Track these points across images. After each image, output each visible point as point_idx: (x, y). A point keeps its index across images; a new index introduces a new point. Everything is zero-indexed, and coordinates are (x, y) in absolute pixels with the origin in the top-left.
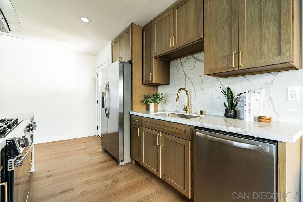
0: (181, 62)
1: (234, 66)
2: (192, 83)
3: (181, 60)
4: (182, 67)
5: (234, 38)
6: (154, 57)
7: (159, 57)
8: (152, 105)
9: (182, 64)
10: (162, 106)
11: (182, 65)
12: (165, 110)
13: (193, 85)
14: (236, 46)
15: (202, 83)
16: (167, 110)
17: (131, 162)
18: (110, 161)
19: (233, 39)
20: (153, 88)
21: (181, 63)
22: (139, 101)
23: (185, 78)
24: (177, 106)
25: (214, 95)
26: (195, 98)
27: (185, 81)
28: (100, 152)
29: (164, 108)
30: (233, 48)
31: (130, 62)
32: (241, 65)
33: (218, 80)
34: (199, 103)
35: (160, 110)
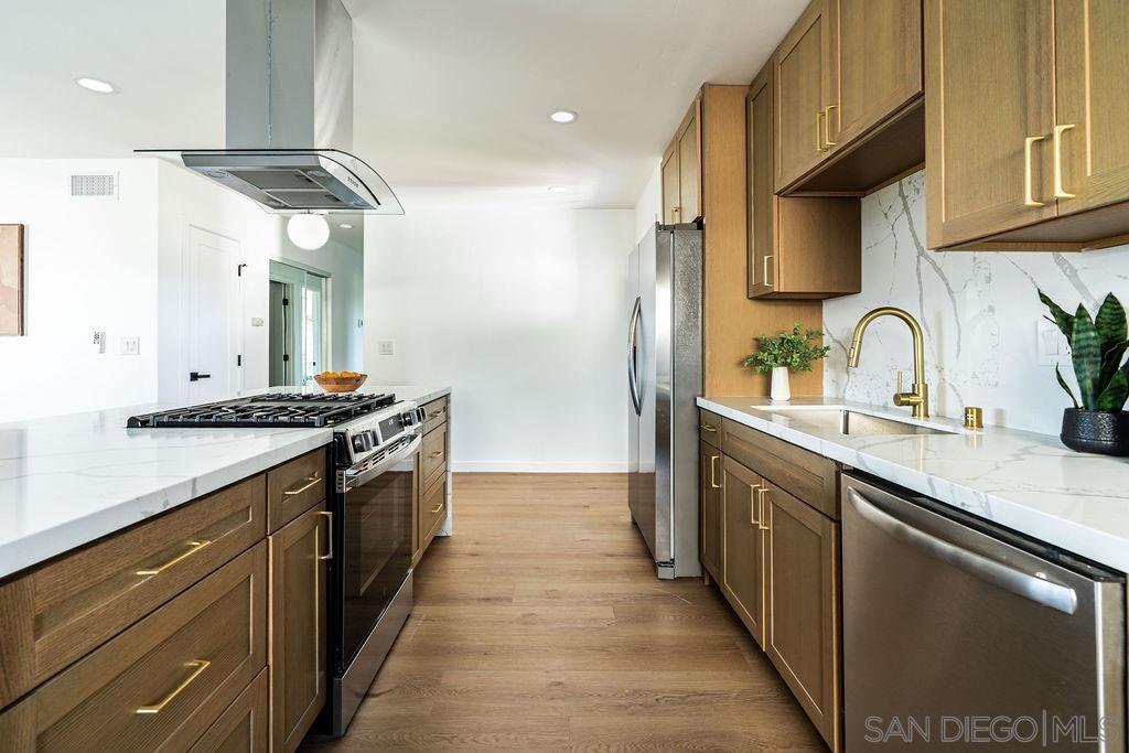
0: (901, 193)
1: (1029, 201)
2: (947, 285)
3: (901, 185)
4: (908, 213)
5: (1038, 71)
6: (778, 194)
7: (797, 190)
8: (780, 375)
9: (905, 204)
10: (836, 382)
11: (906, 208)
12: (847, 398)
13: (950, 292)
14: (1044, 106)
15: (988, 279)
16: (852, 400)
17: (702, 578)
18: (638, 556)
19: (1031, 74)
20: (795, 308)
21: (904, 198)
22: (735, 361)
23: (919, 261)
24: (888, 385)
25: (1043, 334)
26: (959, 350)
27: (919, 275)
28: (623, 525)
29: (844, 392)
30: (1031, 120)
31: (699, 223)
32: (1059, 193)
33: (1061, 263)
34: (975, 376)
35: (831, 399)
